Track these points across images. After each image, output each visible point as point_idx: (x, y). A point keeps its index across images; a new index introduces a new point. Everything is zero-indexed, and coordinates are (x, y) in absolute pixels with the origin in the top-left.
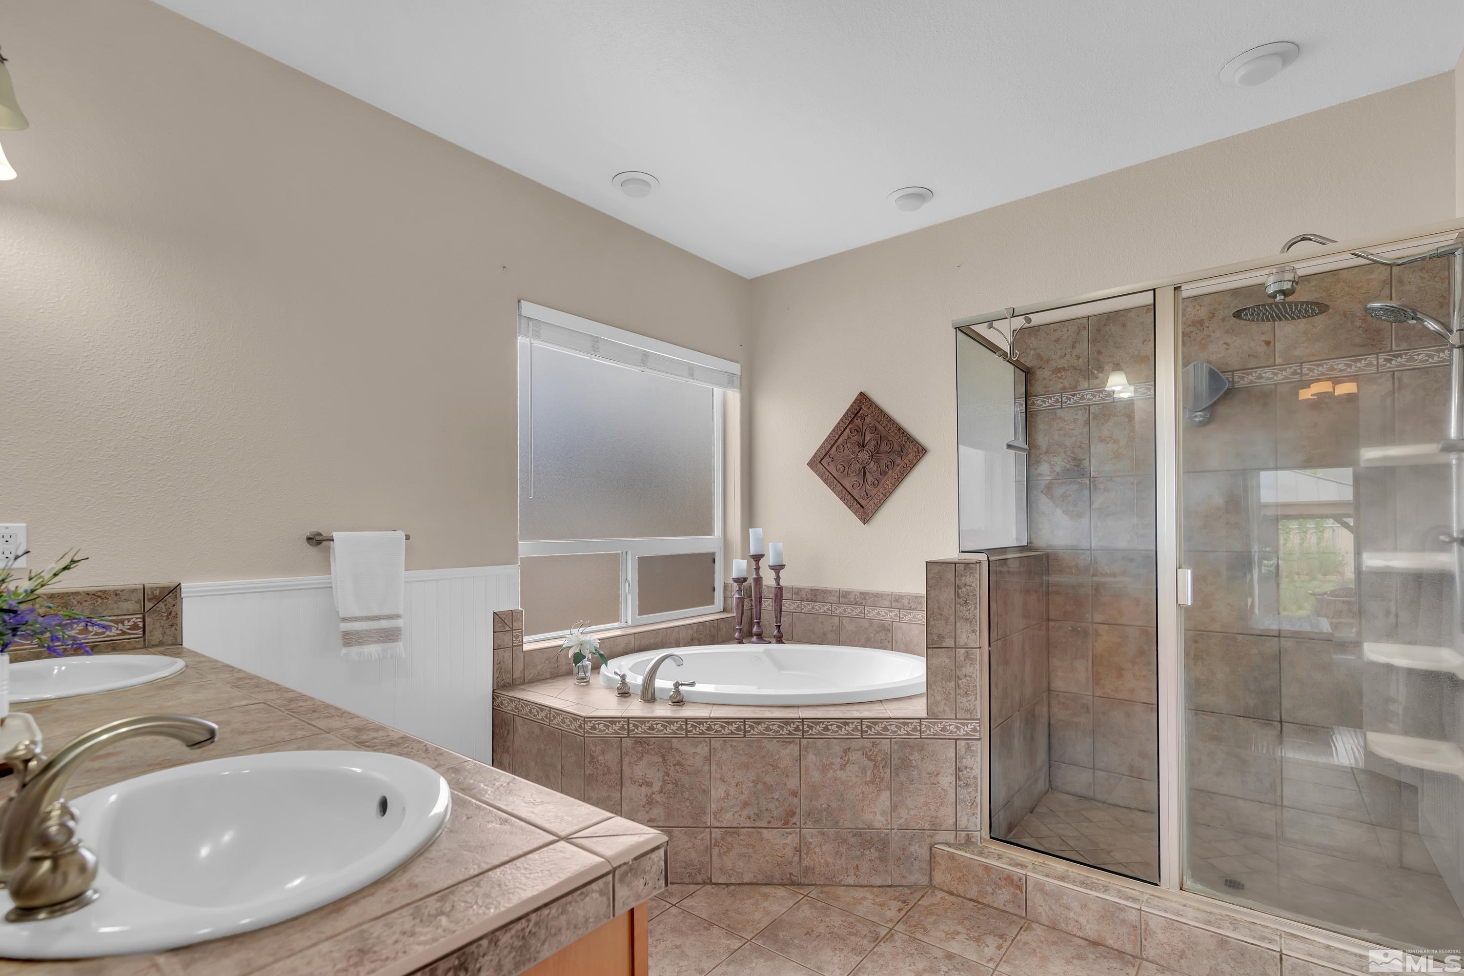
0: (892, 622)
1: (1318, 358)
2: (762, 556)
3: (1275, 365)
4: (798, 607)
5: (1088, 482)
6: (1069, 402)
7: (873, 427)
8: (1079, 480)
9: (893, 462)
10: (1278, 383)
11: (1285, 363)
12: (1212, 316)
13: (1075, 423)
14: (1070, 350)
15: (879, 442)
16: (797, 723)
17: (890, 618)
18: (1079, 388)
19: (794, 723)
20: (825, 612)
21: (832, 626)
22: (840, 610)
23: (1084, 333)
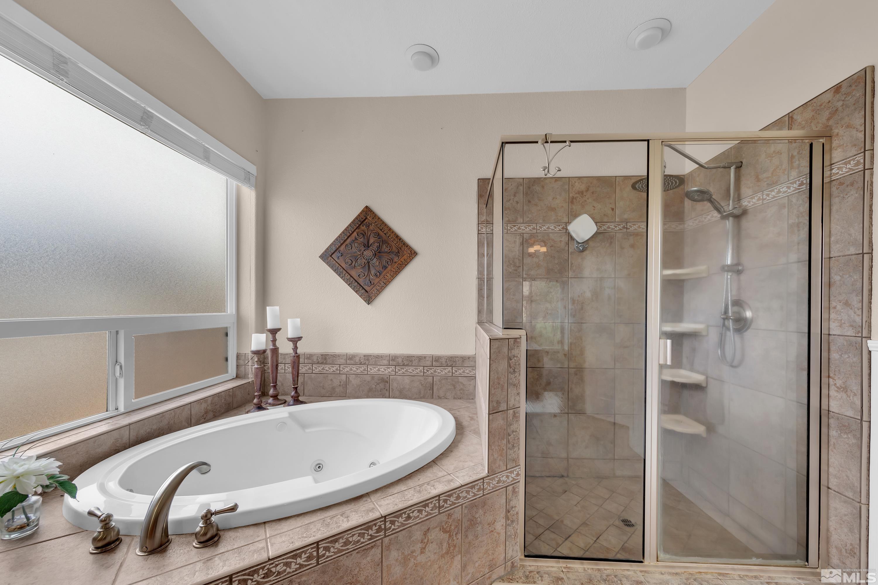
0: (390, 375)
1: (634, 221)
2: (279, 330)
3: (615, 222)
4: (309, 369)
5: (522, 281)
6: (511, 230)
7: (376, 233)
8: (517, 279)
9: (392, 260)
10: (617, 232)
11: (620, 221)
12: (587, 190)
13: (515, 243)
14: (512, 197)
15: (381, 244)
16: (379, 524)
17: (388, 373)
18: (517, 222)
19: (375, 525)
20: (334, 371)
21: (340, 382)
22: (347, 369)
23: (521, 188)
